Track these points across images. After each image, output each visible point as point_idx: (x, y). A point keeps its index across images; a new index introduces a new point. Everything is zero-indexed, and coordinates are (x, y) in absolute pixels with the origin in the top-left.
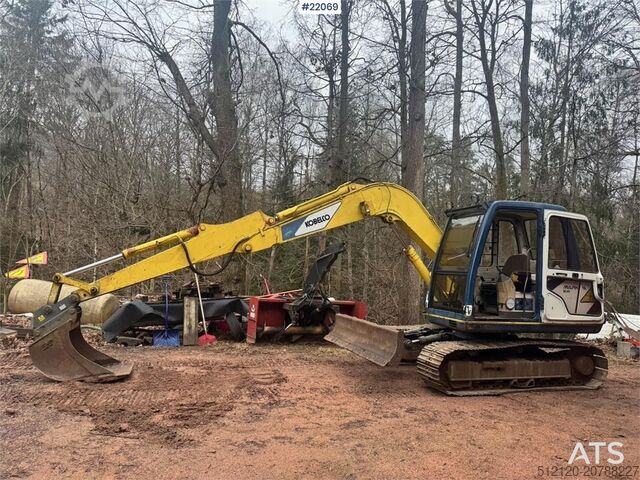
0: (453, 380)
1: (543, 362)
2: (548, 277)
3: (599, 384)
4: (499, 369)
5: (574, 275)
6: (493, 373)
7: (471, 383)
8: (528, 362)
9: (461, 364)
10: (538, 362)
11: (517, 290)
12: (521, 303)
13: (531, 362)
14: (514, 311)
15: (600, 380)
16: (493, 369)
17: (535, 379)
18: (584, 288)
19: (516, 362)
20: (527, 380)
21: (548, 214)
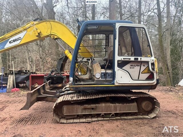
0: (65, 115)
1: (121, 104)
2: (118, 61)
3: (155, 115)
4: (93, 109)
5: (135, 59)
6: (89, 110)
7: (76, 116)
8: (111, 104)
9: (70, 107)
10: (117, 104)
11: (102, 68)
12: (104, 75)
13: (113, 105)
14: (100, 79)
15: (155, 113)
16: (89, 109)
17: (115, 113)
18: (144, 66)
19: (103, 105)
20: (110, 114)
21: (118, 26)
